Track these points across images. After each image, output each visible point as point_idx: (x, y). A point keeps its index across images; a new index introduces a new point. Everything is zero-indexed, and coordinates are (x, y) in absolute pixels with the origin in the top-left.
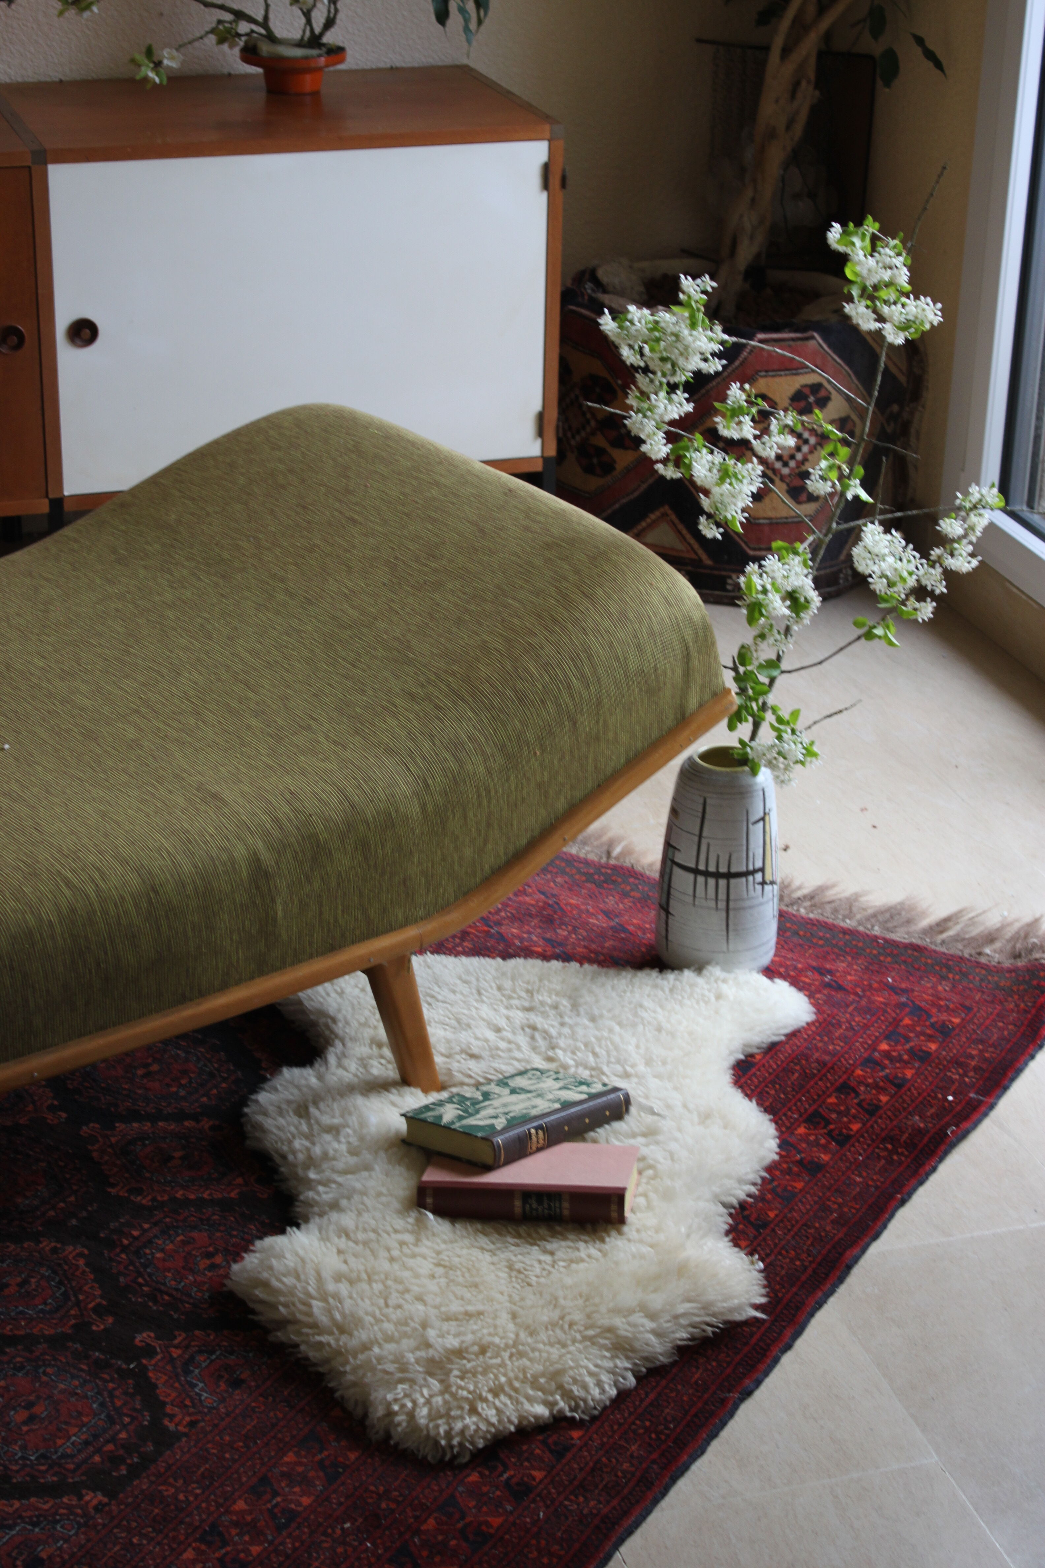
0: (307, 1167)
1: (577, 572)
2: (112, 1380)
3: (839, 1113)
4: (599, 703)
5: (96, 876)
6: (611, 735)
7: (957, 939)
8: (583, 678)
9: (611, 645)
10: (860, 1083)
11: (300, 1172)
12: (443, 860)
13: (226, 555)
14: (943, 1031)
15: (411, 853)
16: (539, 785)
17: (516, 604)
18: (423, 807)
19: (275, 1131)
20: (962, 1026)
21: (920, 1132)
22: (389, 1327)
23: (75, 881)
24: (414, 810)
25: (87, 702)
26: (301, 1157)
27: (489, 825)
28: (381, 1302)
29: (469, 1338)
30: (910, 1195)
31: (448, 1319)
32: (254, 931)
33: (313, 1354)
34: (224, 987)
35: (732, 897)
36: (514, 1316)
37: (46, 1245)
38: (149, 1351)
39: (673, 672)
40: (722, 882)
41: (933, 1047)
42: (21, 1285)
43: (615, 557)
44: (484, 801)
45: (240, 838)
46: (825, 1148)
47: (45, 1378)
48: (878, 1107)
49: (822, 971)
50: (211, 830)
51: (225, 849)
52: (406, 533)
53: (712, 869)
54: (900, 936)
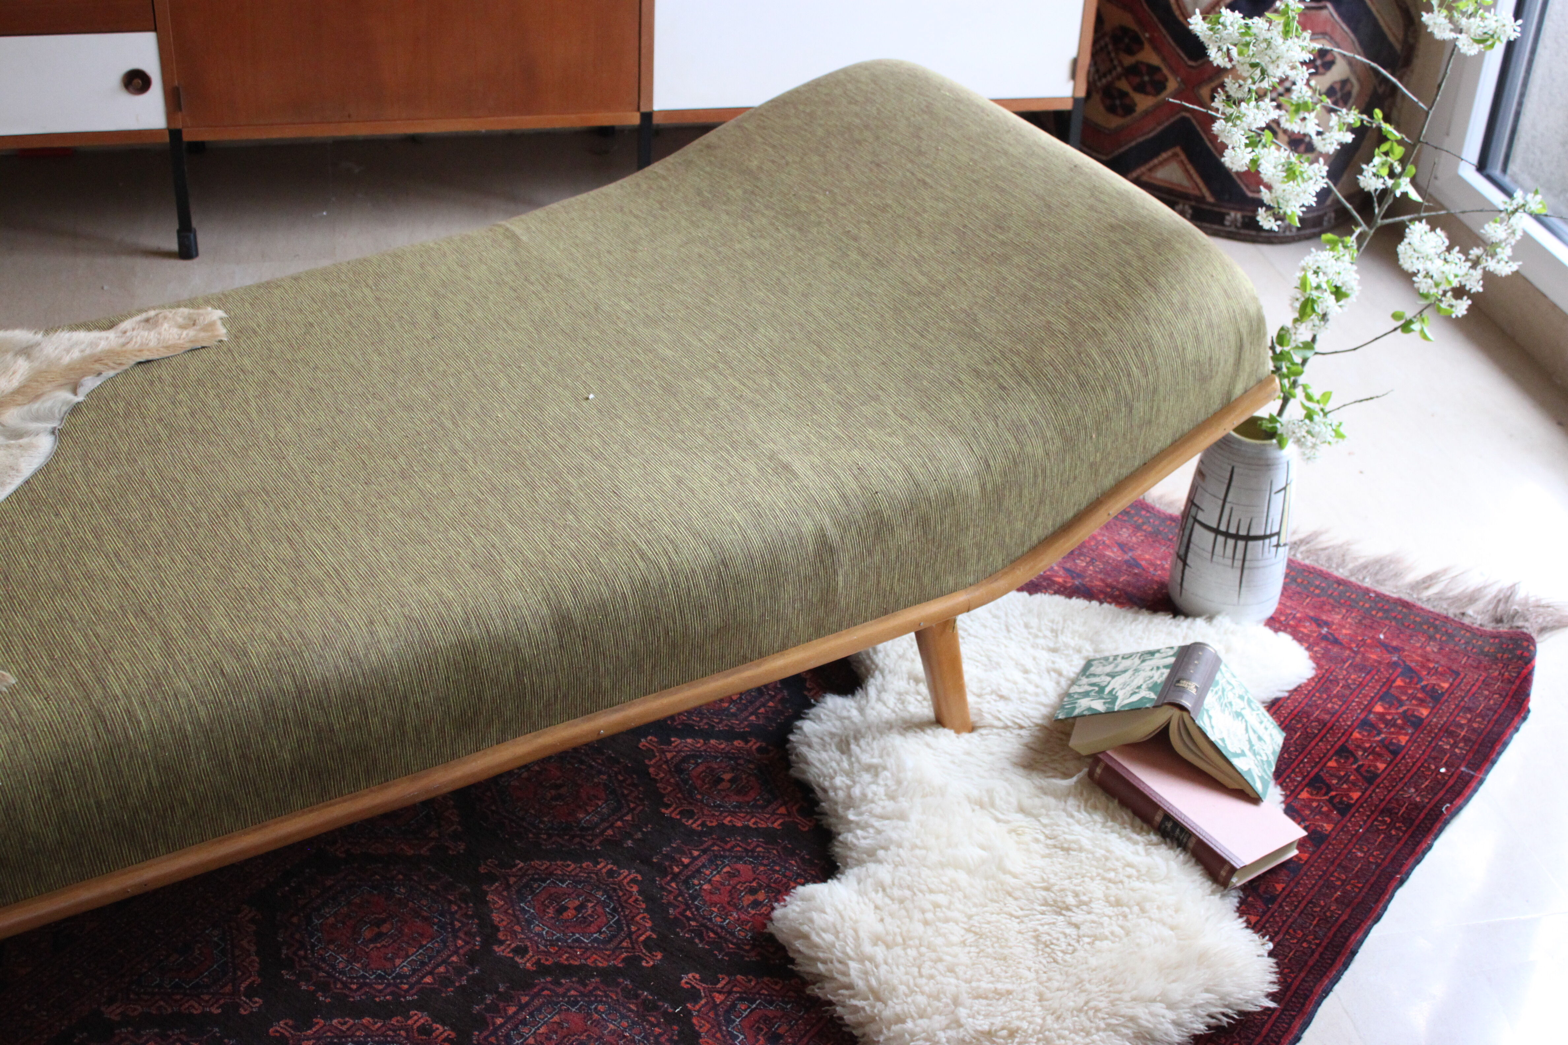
0: (848, 808)
1: (1141, 258)
2: (658, 1025)
3: (1340, 778)
4: (1155, 391)
5: (670, 549)
6: (1162, 419)
7: (1440, 597)
8: (1143, 365)
9: (1171, 335)
10: (1359, 747)
11: (840, 810)
12: (996, 533)
13: (803, 207)
14: (1433, 696)
15: (967, 528)
16: (1091, 465)
17: (1083, 288)
18: (983, 487)
19: (818, 764)
20: (1450, 691)
21: (1416, 806)
22: (921, 1000)
23: (650, 553)
24: (974, 489)
25: (669, 353)
26: (841, 794)
27: (1041, 502)
28: (915, 970)
29: (998, 1021)
30: (1408, 874)
31: (978, 997)
32: (815, 600)
33: (849, 1018)
34: (784, 648)
35: (1248, 557)
36: (1041, 998)
37: (604, 866)
38: (694, 995)
39: (1226, 361)
40: (1241, 544)
41: (1425, 712)
42: (578, 909)
43: (1178, 246)
44: (1040, 479)
45: (808, 514)
46: (1327, 817)
47: (596, 1016)
48: (1376, 776)
49: (1320, 623)
50: (782, 505)
51: (794, 525)
52: (975, 201)
53: (1233, 530)
54: (1389, 589)
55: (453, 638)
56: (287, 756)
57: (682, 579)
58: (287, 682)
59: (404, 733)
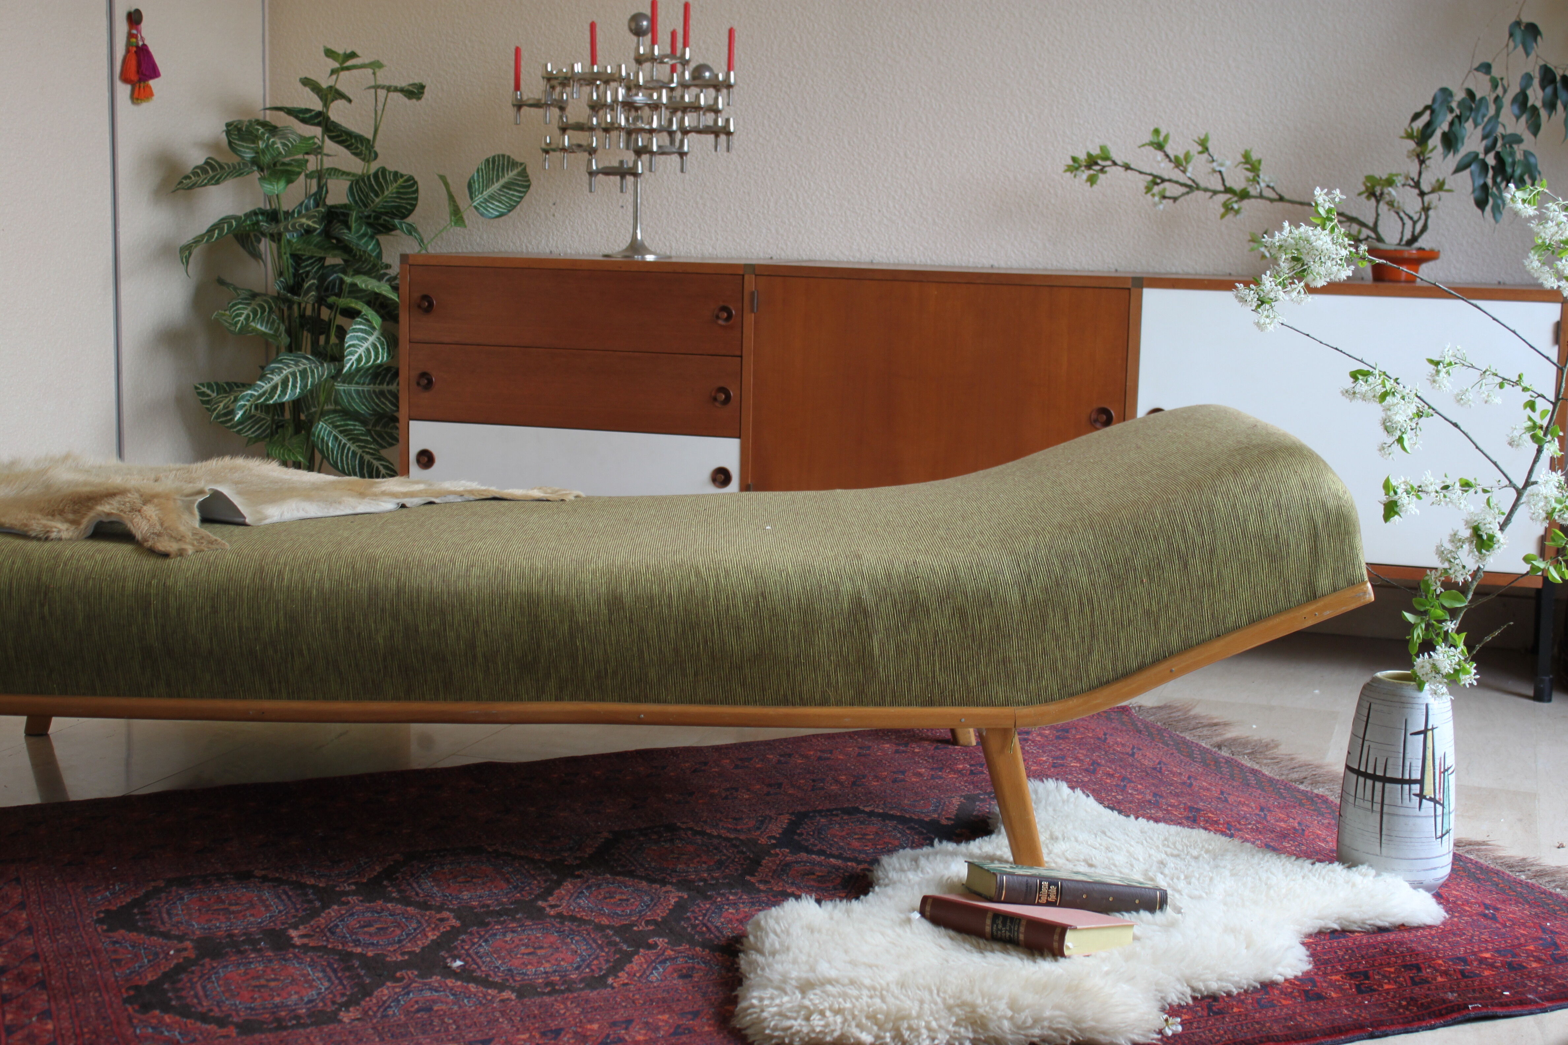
2: (608, 952)
3: (1385, 977)
10: (1431, 968)
14: (1558, 960)
16: (1148, 613)
21: (1443, 1001)
22: (803, 958)
28: (817, 946)
35: (1387, 801)
38: (651, 947)
39: (1298, 545)
40: (1379, 785)
41: (1535, 966)
46: (1341, 991)
48: (1427, 983)
49: (1488, 908)
53: (1371, 770)
55: (524, 589)
56: (381, 641)
57: (723, 596)
58: (393, 582)
59: (475, 657)
